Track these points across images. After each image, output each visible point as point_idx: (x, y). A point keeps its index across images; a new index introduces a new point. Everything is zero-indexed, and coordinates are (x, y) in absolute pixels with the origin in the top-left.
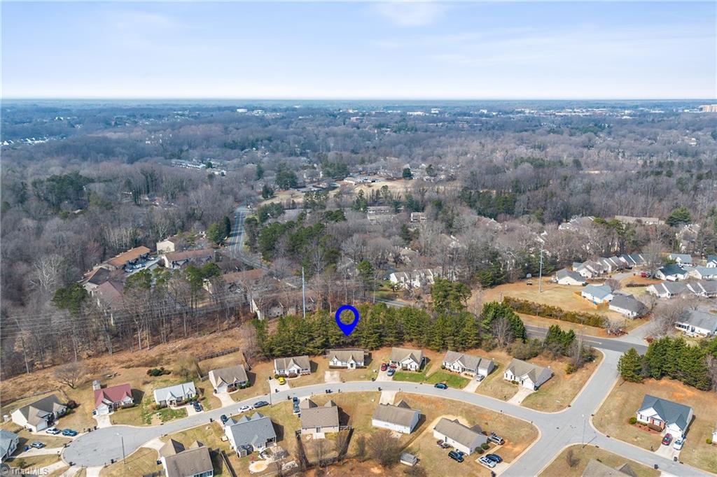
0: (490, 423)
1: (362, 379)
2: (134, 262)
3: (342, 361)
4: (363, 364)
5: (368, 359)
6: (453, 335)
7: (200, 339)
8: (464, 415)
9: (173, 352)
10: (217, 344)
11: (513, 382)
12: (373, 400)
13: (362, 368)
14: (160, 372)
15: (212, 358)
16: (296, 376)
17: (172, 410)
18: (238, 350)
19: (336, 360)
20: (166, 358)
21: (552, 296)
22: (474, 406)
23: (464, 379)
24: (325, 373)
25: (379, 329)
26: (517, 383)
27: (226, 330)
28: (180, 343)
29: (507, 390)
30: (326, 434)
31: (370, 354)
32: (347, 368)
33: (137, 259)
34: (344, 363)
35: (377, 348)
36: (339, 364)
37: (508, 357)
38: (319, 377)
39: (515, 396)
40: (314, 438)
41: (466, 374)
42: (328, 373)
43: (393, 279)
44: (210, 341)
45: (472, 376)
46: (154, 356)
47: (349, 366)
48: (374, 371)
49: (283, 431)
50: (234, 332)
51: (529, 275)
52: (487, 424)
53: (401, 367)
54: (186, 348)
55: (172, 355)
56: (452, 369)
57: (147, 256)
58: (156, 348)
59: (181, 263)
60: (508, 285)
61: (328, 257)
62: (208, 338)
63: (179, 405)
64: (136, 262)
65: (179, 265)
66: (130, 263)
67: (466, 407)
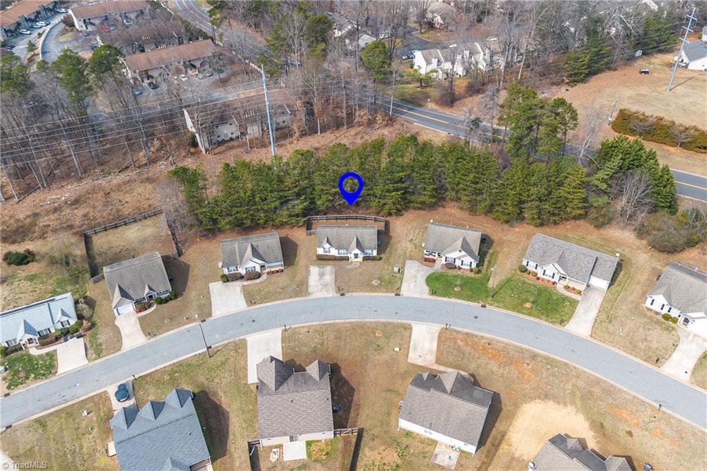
0: (636, 432)
1: (374, 289)
2: (33, 17)
3: (338, 248)
4: (375, 253)
5: (384, 239)
6: (540, 200)
7: (102, 182)
8: (579, 402)
9: (55, 210)
10: (128, 198)
11: (667, 317)
12: (397, 349)
13: (373, 259)
14: (26, 257)
15: (116, 227)
16: (259, 276)
17: (31, 358)
18: (161, 212)
19: (327, 246)
20: (43, 221)
21: (691, 100)
22: (598, 382)
23: (565, 299)
24: (308, 272)
25: (403, 182)
26: (675, 321)
27: (146, 164)
28: (69, 191)
29: (657, 337)
30: (309, 444)
31: (387, 224)
32: (347, 259)
33: (38, 13)
34: (341, 251)
35: (399, 213)
36: (334, 252)
37: (638, 242)
38: (298, 278)
39: (676, 356)
40: (287, 458)
41: (567, 288)
42: (314, 270)
43: (420, 62)
44: (119, 188)
45: (579, 293)
46: (21, 216)
47: (351, 256)
48: (396, 269)
49: (228, 430)
50: (158, 170)
51: (639, 53)
52: (630, 433)
53: (443, 262)
54: (76, 202)
55: (52, 217)
56: (540, 275)
57: (55, 7)
58: (29, 200)
59: (97, 22)
60: (608, 74)
61: (312, 30)
62: (115, 182)
63: (43, 345)
64: (36, 17)
65: (93, 24)
66: (27, 20)
67: (581, 383)
